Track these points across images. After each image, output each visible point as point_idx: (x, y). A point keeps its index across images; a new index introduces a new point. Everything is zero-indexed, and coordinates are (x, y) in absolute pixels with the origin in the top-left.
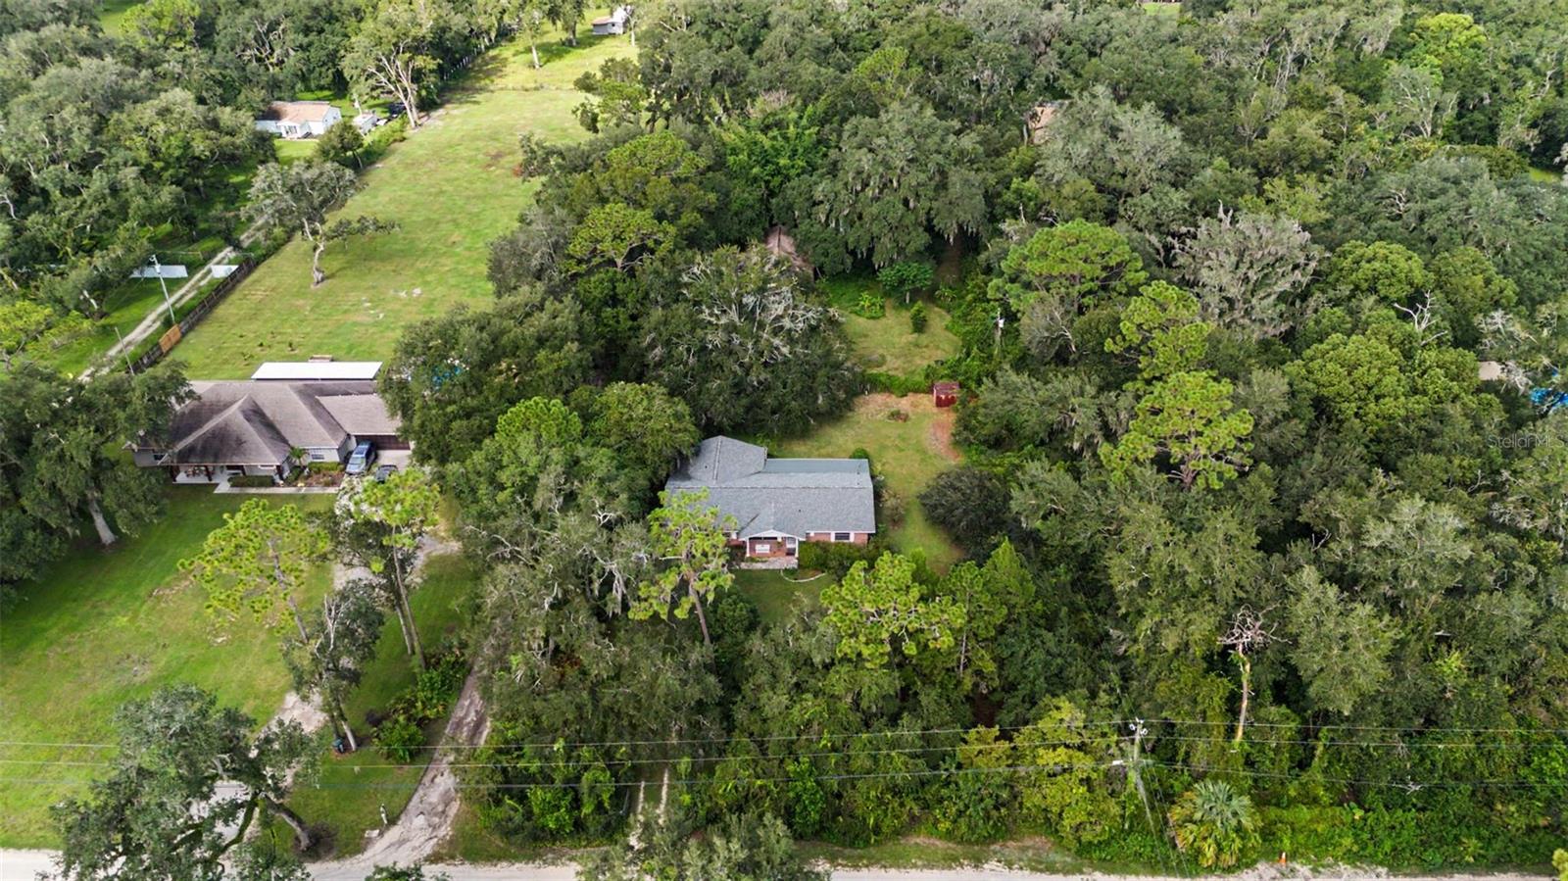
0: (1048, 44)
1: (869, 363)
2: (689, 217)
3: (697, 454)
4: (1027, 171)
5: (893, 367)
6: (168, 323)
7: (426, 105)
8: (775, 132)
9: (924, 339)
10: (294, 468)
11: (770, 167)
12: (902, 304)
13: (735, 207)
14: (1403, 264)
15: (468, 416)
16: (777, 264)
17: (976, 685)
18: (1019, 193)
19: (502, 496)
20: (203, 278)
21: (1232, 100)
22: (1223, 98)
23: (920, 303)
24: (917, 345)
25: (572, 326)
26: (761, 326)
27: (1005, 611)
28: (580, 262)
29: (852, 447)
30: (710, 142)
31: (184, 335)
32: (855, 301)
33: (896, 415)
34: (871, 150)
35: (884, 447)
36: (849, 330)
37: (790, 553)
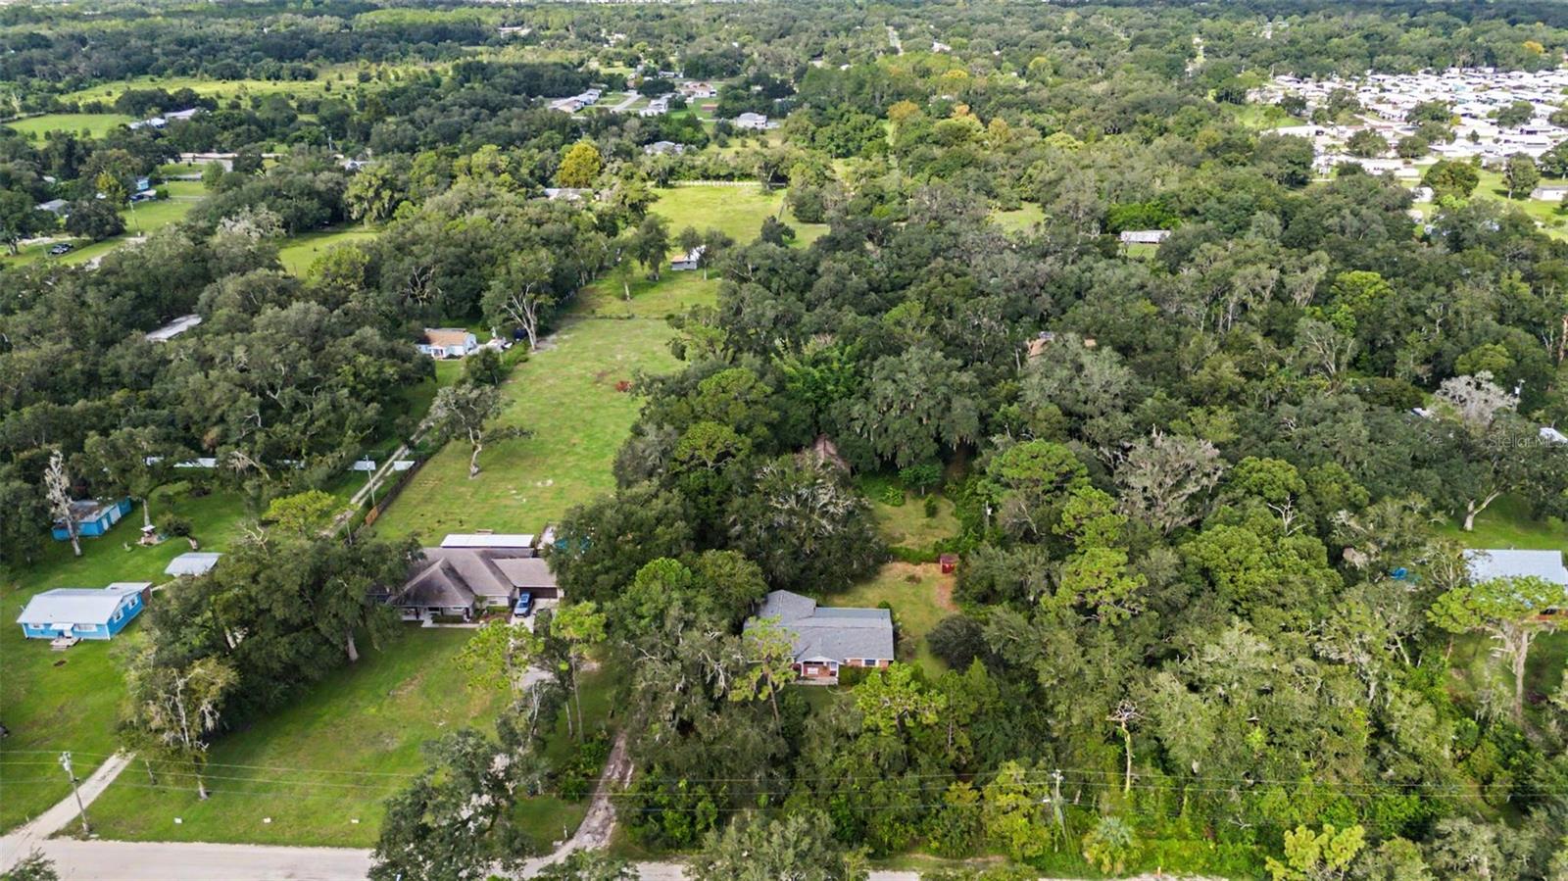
0: (1042, 288)
1: (893, 539)
2: (761, 430)
3: (766, 602)
4: (1013, 398)
5: (910, 542)
6: (368, 505)
7: (543, 332)
8: (823, 366)
9: (934, 522)
10: (476, 610)
11: (819, 392)
12: (918, 495)
13: (791, 422)
14: (1281, 475)
15: (607, 573)
16: (824, 466)
17: (958, 758)
18: (1006, 416)
19: (643, 622)
20: (387, 469)
21: (1178, 341)
22: (1171, 339)
23: (930, 495)
24: (928, 526)
25: (680, 510)
26: (812, 510)
27: (976, 705)
28: (682, 463)
29: (878, 602)
30: (773, 372)
31: (380, 513)
32: (882, 492)
33: (912, 579)
34: (894, 381)
35: (901, 602)
36: (877, 512)
37: (833, 674)
